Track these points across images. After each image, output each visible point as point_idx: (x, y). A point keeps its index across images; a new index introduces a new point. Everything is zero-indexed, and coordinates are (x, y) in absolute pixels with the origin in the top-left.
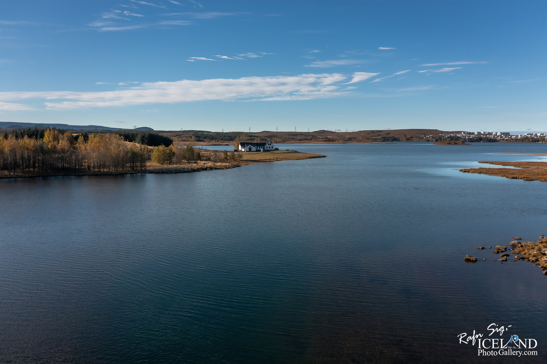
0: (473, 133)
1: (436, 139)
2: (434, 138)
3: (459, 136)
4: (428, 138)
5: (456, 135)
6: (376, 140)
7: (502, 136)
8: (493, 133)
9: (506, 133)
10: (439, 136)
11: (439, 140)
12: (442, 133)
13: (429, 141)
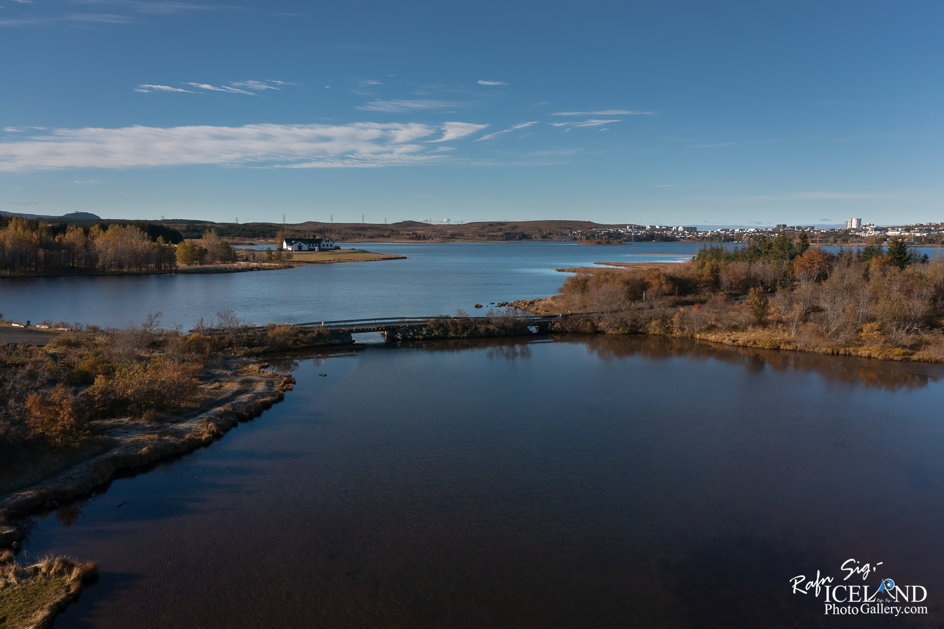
0: (644, 228)
1: (587, 236)
2: (584, 235)
3: (622, 232)
4: (575, 234)
5: (617, 230)
6: (494, 238)
7: (686, 232)
8: (674, 228)
9: (691, 228)
10: (592, 232)
11: (591, 238)
12: (597, 228)
13: (575, 239)
